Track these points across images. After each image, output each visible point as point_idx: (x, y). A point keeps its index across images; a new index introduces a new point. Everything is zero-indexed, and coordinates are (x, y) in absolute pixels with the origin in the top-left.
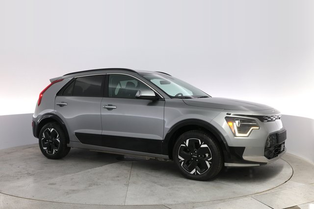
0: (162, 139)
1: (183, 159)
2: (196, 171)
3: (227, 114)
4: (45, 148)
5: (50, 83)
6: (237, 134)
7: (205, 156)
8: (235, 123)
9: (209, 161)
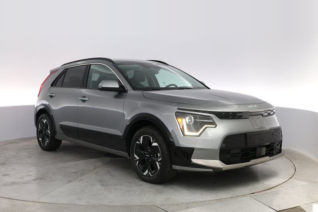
0: (121, 135)
1: (138, 158)
2: (148, 173)
3: (178, 109)
4: (40, 139)
5: (49, 74)
6: (187, 132)
7: (157, 155)
8: (184, 120)
9: (158, 162)
